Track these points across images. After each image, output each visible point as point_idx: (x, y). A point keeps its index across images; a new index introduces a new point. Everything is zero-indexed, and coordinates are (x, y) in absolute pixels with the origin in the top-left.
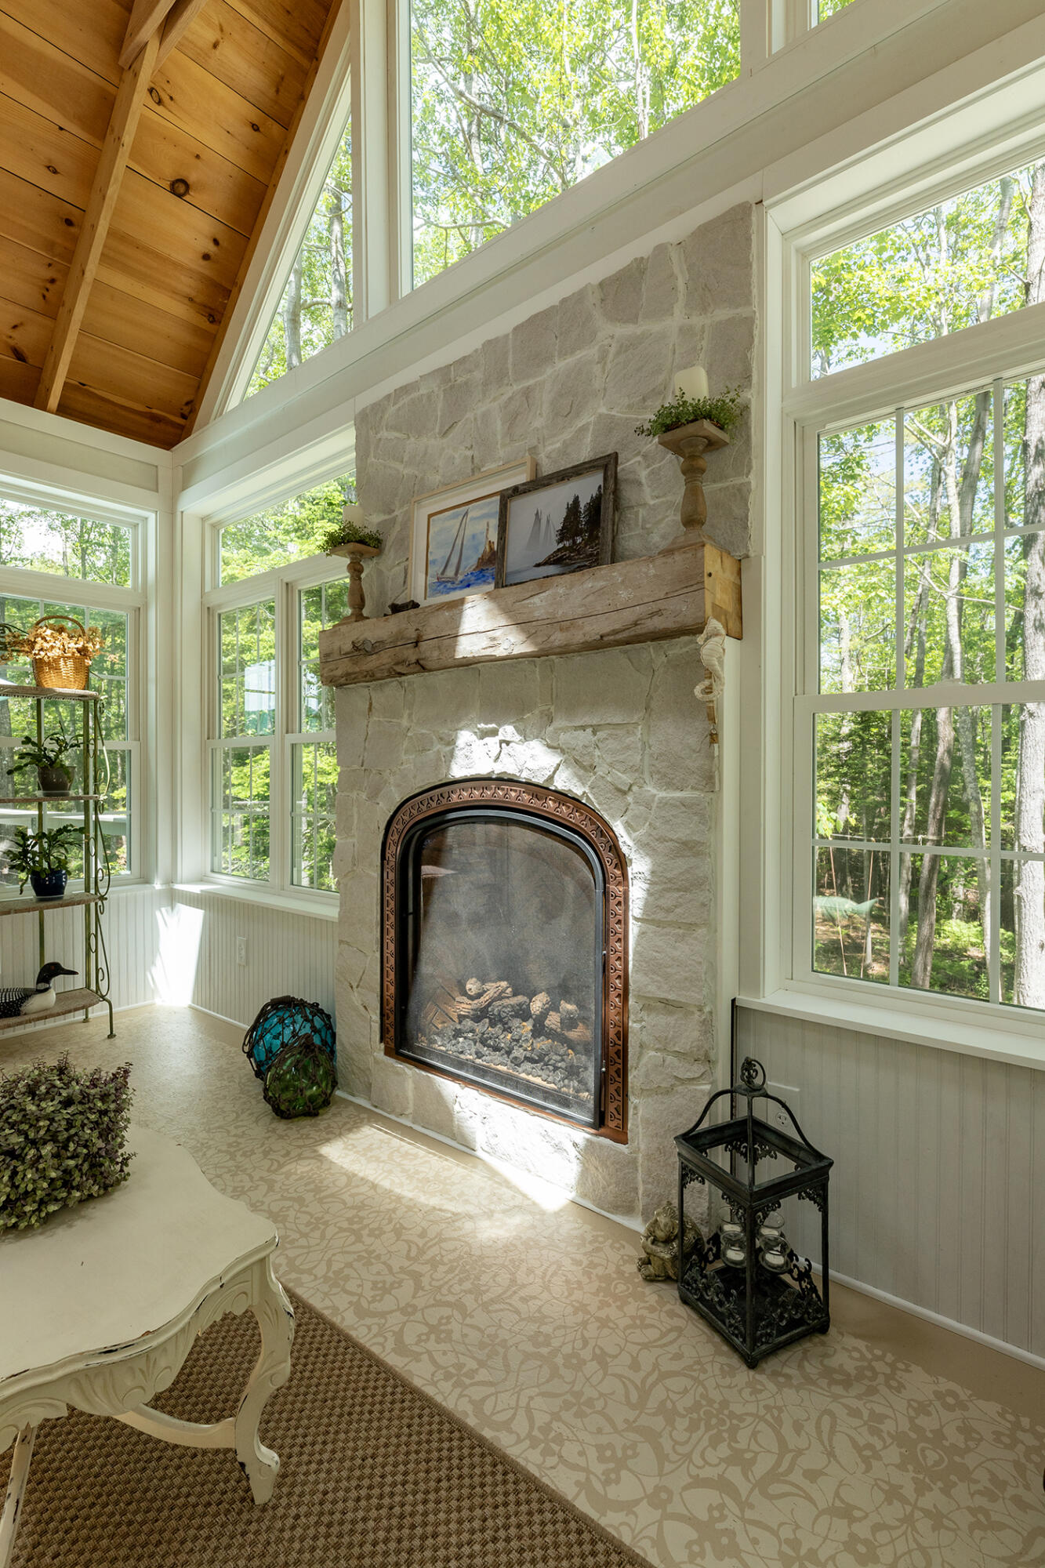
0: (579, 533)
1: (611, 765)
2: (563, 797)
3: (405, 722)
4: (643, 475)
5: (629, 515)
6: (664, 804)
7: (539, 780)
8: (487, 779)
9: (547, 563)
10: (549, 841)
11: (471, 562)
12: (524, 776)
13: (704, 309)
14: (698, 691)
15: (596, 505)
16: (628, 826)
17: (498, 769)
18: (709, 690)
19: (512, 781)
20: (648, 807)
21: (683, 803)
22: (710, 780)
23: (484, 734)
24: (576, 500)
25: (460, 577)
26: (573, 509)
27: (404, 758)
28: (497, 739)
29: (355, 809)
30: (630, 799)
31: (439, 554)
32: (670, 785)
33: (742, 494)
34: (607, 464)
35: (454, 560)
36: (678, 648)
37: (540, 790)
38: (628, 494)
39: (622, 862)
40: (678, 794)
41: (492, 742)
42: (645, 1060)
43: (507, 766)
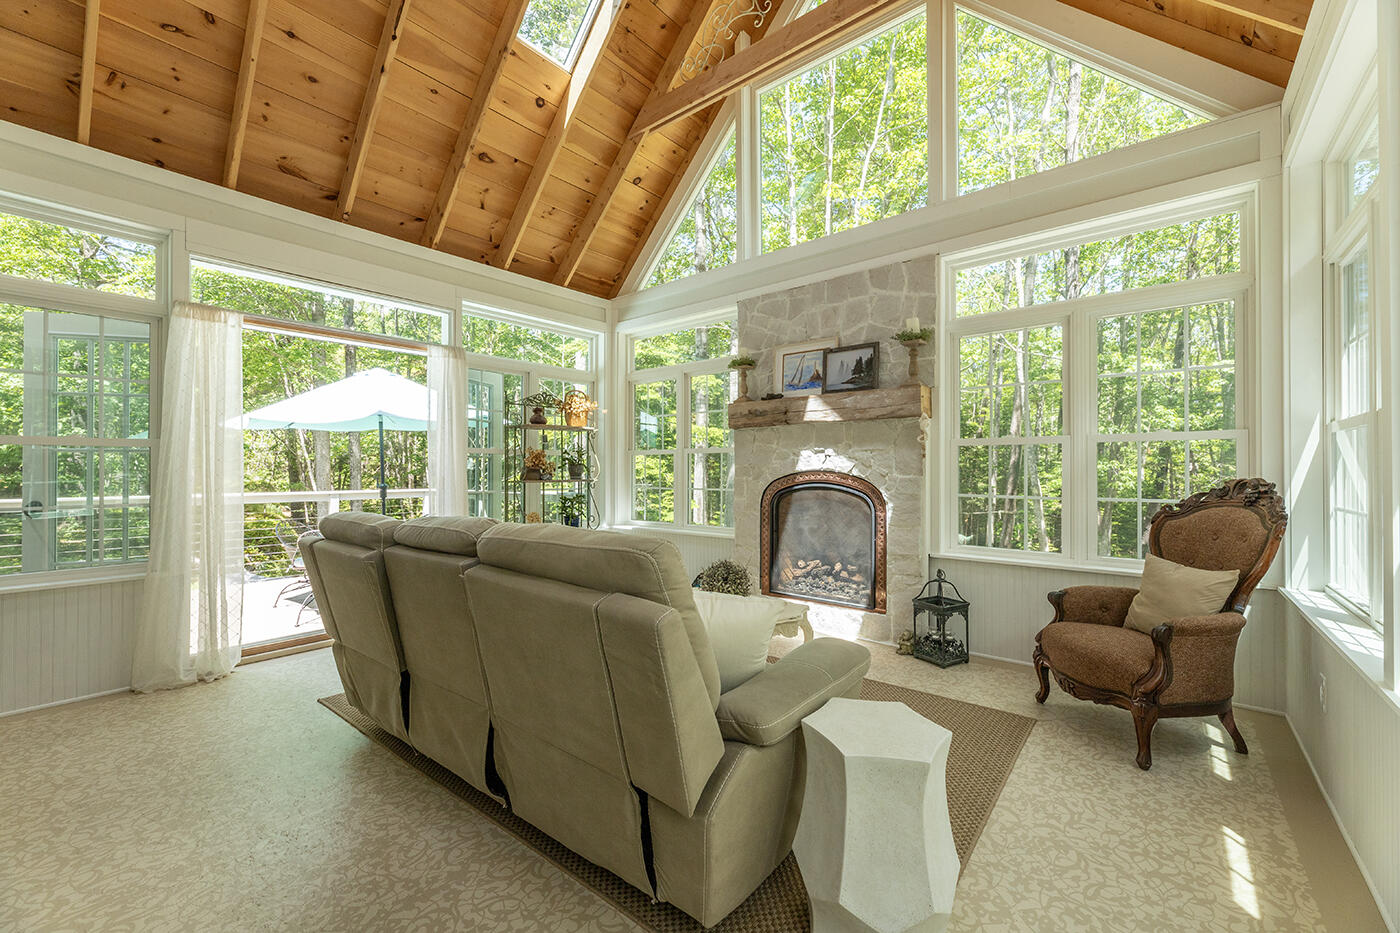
0: (862, 372)
1: (879, 465)
2: (855, 478)
3: (774, 446)
4: (889, 350)
5: (884, 366)
6: (901, 480)
7: (846, 472)
8: (819, 471)
9: (847, 383)
10: (849, 496)
11: (807, 378)
12: (837, 470)
13: (916, 291)
14: (918, 439)
15: (870, 362)
16: (887, 489)
17: (825, 467)
18: (923, 439)
19: (832, 472)
20: (895, 481)
21: (910, 480)
22: (921, 472)
23: (816, 452)
24: (861, 358)
25: (801, 384)
26: (859, 361)
27: (774, 461)
28: (823, 455)
29: (745, 485)
30: (887, 478)
31: (790, 373)
32: (904, 473)
33: (932, 363)
34: (875, 346)
35: (798, 376)
36: (908, 421)
37: (845, 476)
38: (883, 357)
39: (883, 503)
40: (908, 477)
41: (822, 456)
42: (893, 580)
43: (829, 465)
